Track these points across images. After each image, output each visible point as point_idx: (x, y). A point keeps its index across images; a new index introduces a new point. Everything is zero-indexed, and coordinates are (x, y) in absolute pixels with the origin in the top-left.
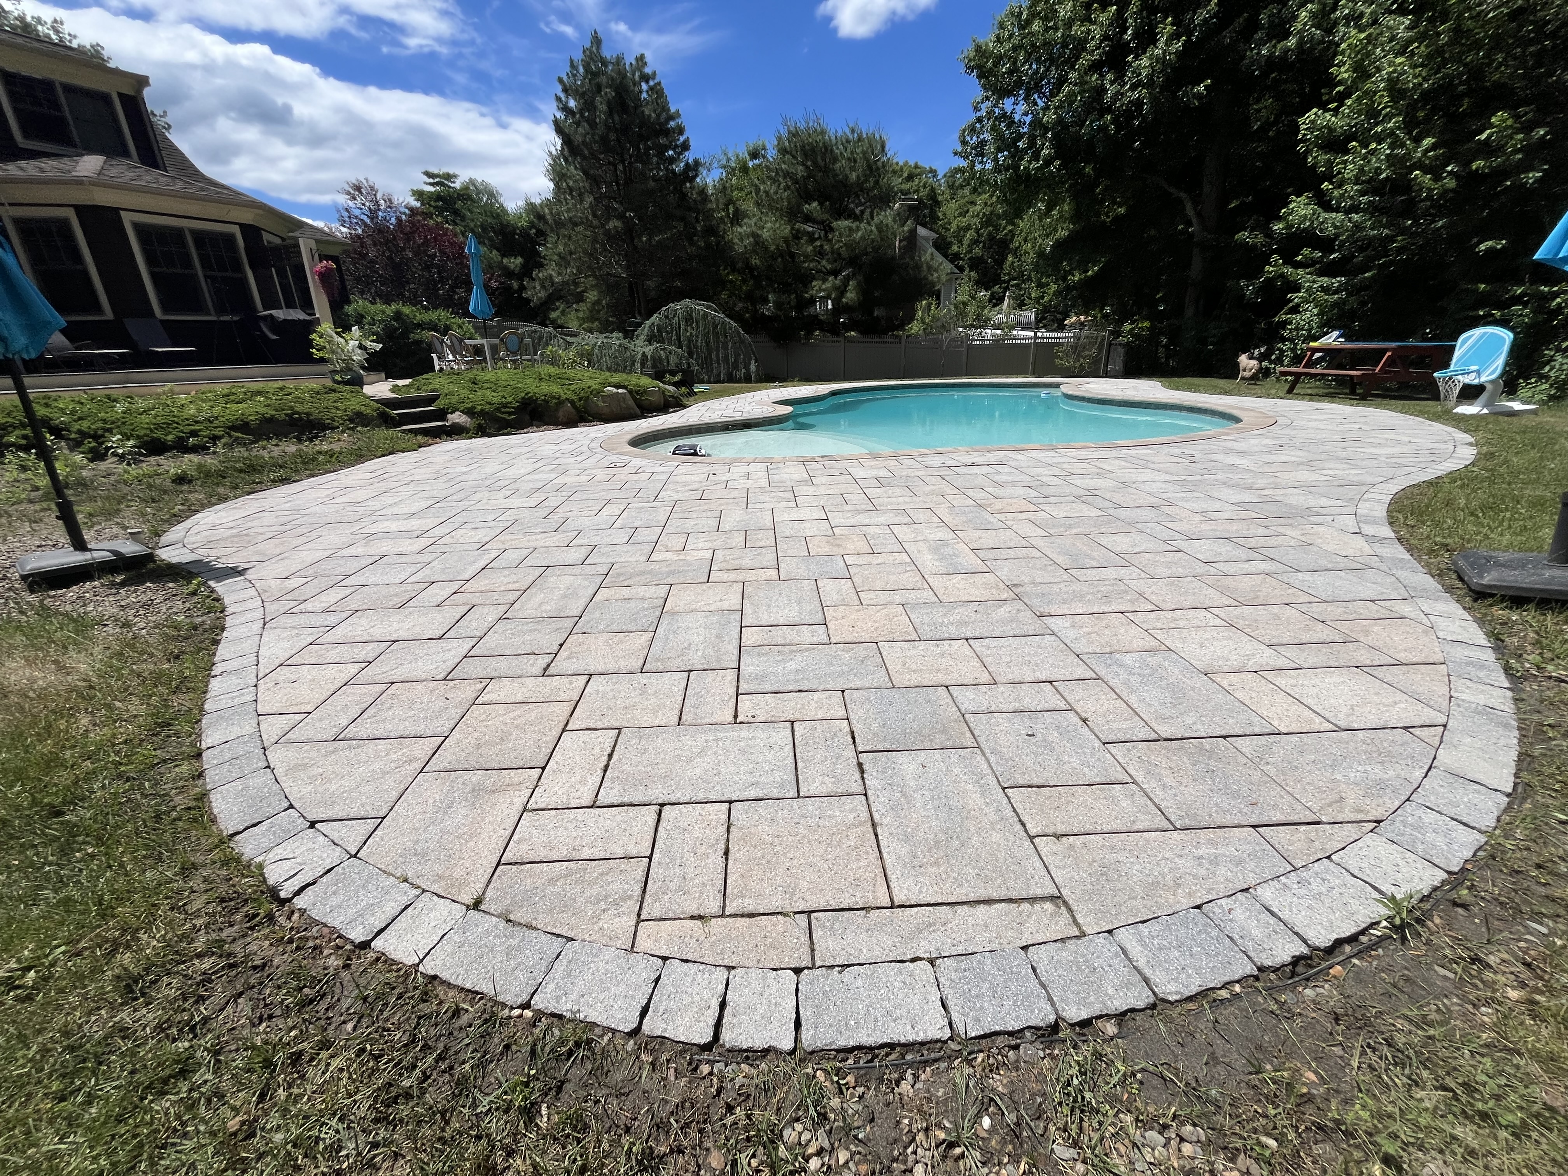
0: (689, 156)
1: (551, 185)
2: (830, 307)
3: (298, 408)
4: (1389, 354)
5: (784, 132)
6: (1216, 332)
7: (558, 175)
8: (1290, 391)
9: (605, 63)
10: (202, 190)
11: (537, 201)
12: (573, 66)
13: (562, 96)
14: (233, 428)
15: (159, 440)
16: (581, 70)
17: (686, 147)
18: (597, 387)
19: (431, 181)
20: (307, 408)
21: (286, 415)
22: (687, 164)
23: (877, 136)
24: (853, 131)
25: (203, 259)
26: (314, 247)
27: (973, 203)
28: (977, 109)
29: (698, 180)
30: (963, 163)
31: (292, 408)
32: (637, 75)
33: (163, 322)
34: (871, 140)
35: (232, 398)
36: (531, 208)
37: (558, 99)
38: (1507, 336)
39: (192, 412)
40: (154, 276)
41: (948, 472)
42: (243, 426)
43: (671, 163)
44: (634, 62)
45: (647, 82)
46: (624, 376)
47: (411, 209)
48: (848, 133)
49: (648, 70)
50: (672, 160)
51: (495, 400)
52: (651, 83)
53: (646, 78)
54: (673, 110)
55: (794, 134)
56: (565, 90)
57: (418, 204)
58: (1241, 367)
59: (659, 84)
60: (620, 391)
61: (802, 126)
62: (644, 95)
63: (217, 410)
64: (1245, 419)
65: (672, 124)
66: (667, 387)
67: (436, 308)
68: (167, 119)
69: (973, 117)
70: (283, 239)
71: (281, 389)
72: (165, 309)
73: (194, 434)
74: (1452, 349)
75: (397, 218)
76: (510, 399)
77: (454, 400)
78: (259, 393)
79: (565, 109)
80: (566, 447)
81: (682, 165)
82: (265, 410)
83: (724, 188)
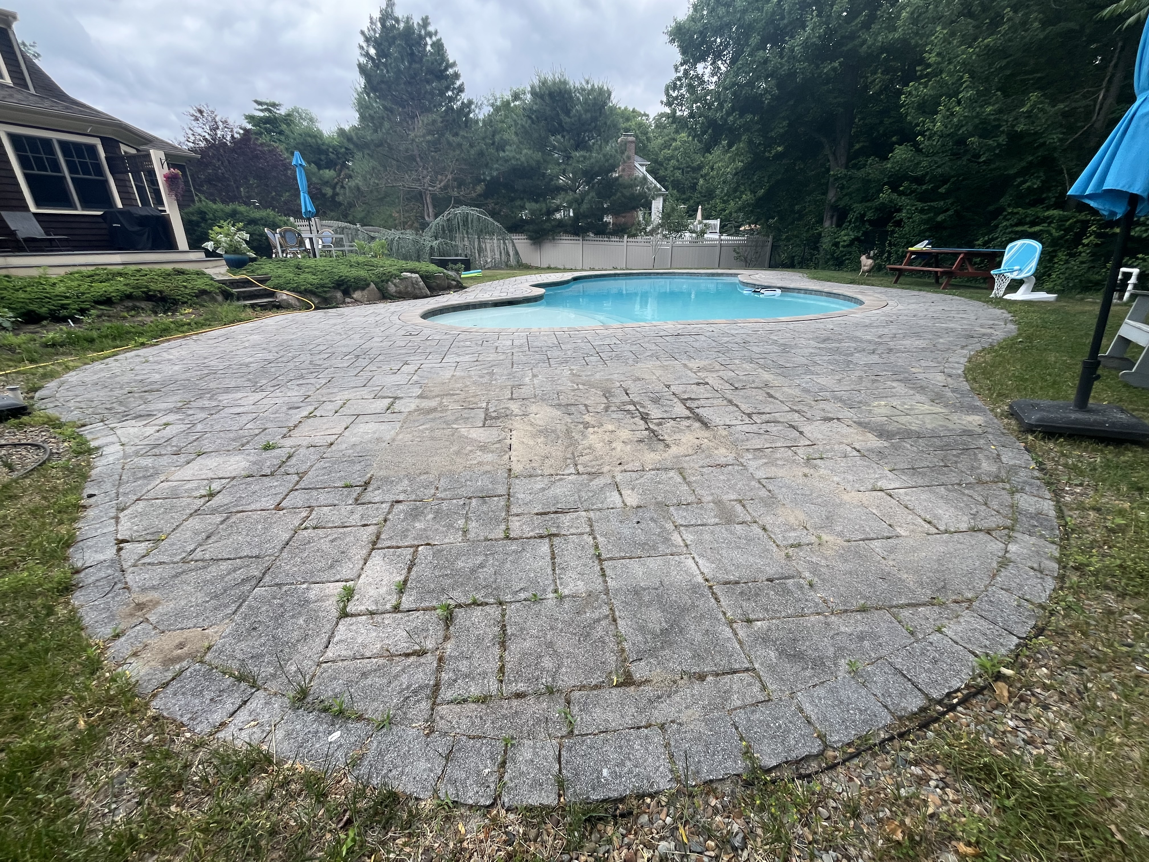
0: (464, 97)
1: (357, 115)
2: (571, 214)
3: (153, 286)
4: (961, 256)
5: (536, 82)
6: (845, 238)
7: (362, 107)
8: (896, 282)
9: (397, 20)
10: (67, 108)
11: (347, 128)
12: (372, 23)
13: (364, 45)
14: (98, 302)
15: (33, 311)
16: (379, 25)
17: (461, 90)
18: (395, 272)
19: (260, 107)
20: (160, 286)
21: (143, 292)
22: (463, 103)
23: (605, 88)
24: (587, 83)
25: (70, 165)
26: (163, 158)
27: (675, 140)
28: (676, 70)
29: (471, 115)
30: (668, 110)
31: (146, 287)
32: (423, 32)
33: (35, 214)
34: (601, 89)
35: (96, 278)
36: (341, 132)
37: (361, 48)
38: (1038, 246)
39: (63, 289)
40: (28, 177)
41: (660, 340)
42: (107, 301)
43: (450, 102)
44: (421, 22)
45: (431, 37)
46: (417, 263)
47: (245, 129)
48: (584, 83)
49: (431, 29)
50: (451, 99)
51: (316, 281)
52: (434, 39)
53: (430, 35)
54: (451, 61)
55: (544, 83)
56: (367, 40)
57: (249, 126)
58: (863, 263)
59: (440, 40)
60: (414, 275)
61: (550, 78)
62: (429, 48)
63: (84, 288)
64: (866, 302)
65: (451, 71)
66: (450, 273)
67: (266, 208)
68: (36, 50)
69: (675, 75)
70: (137, 150)
71: (139, 271)
72: (38, 204)
73: (63, 307)
74: (1002, 254)
75: (232, 136)
76: (327, 281)
77: (282, 281)
78: (120, 274)
79: (367, 55)
80: (372, 319)
81: (459, 103)
82: (125, 288)
83: (491, 121)
